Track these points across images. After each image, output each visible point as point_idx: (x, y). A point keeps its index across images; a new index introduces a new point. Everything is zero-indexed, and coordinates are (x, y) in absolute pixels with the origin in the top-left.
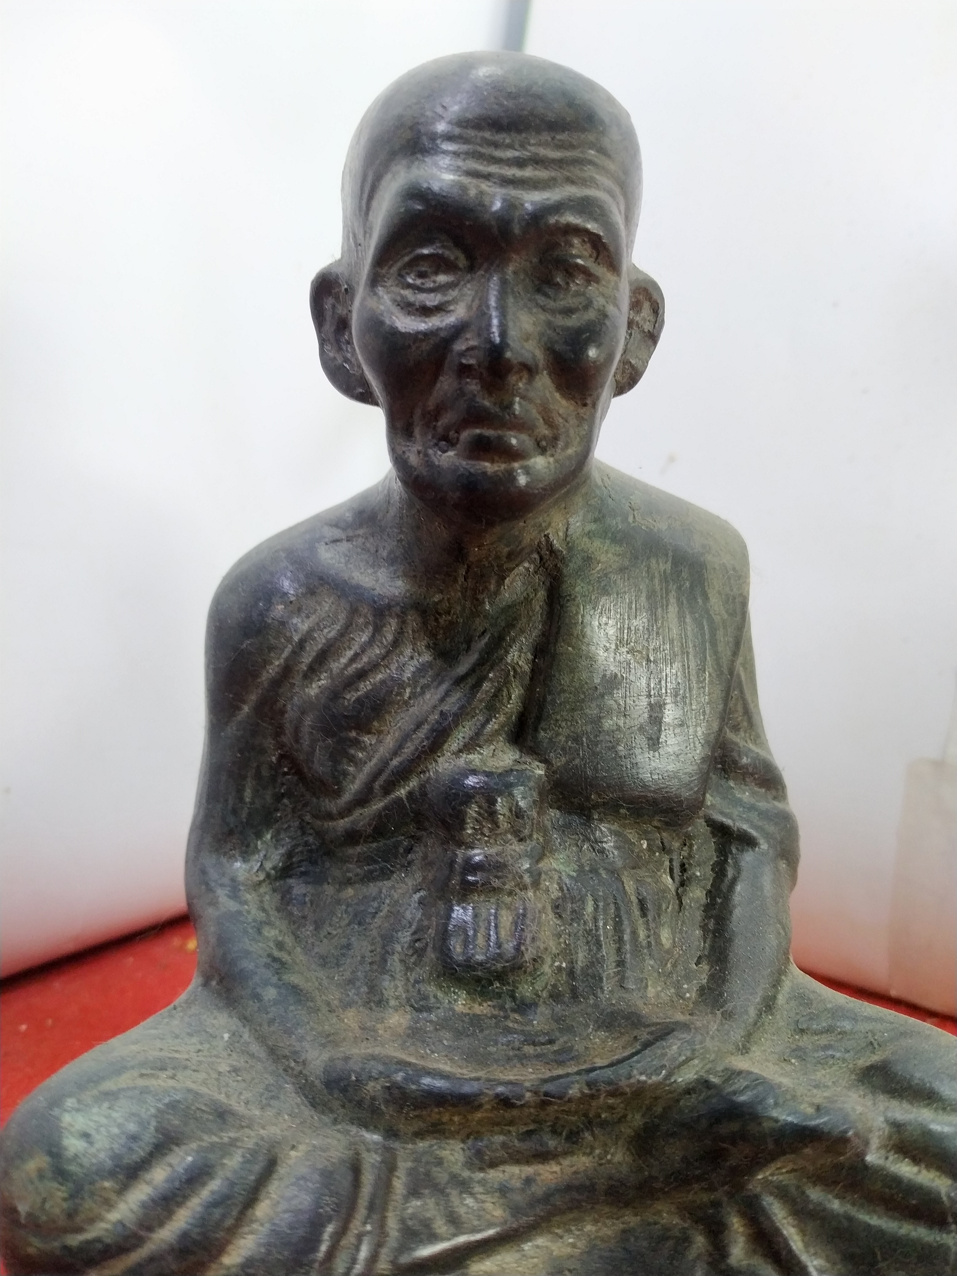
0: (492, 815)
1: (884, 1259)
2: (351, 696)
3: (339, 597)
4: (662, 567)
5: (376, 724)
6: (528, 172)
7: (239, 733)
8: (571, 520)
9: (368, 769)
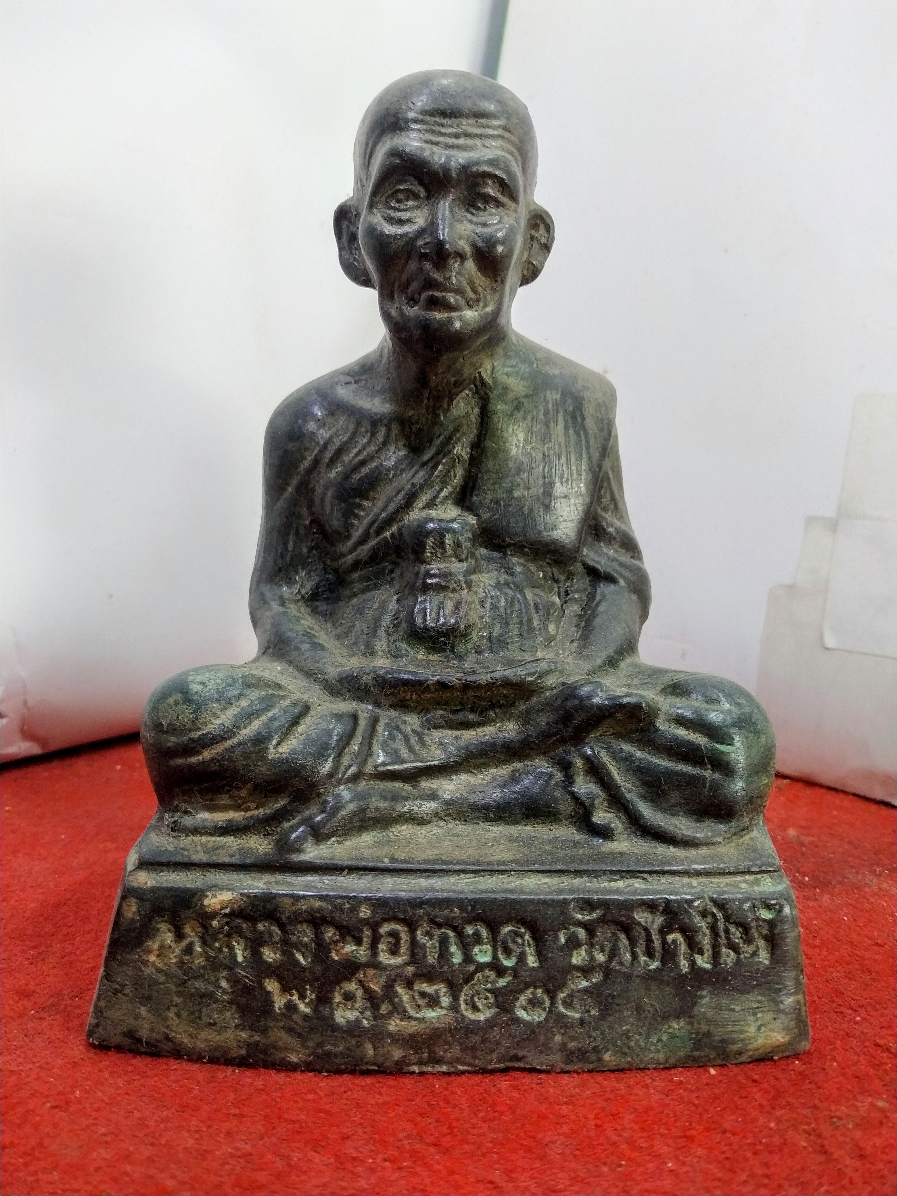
0: (442, 544)
1: (666, 783)
2: (356, 477)
3: (349, 416)
4: (555, 397)
5: (371, 493)
6: (461, 141)
7: (285, 506)
8: (495, 364)
9: (366, 522)
